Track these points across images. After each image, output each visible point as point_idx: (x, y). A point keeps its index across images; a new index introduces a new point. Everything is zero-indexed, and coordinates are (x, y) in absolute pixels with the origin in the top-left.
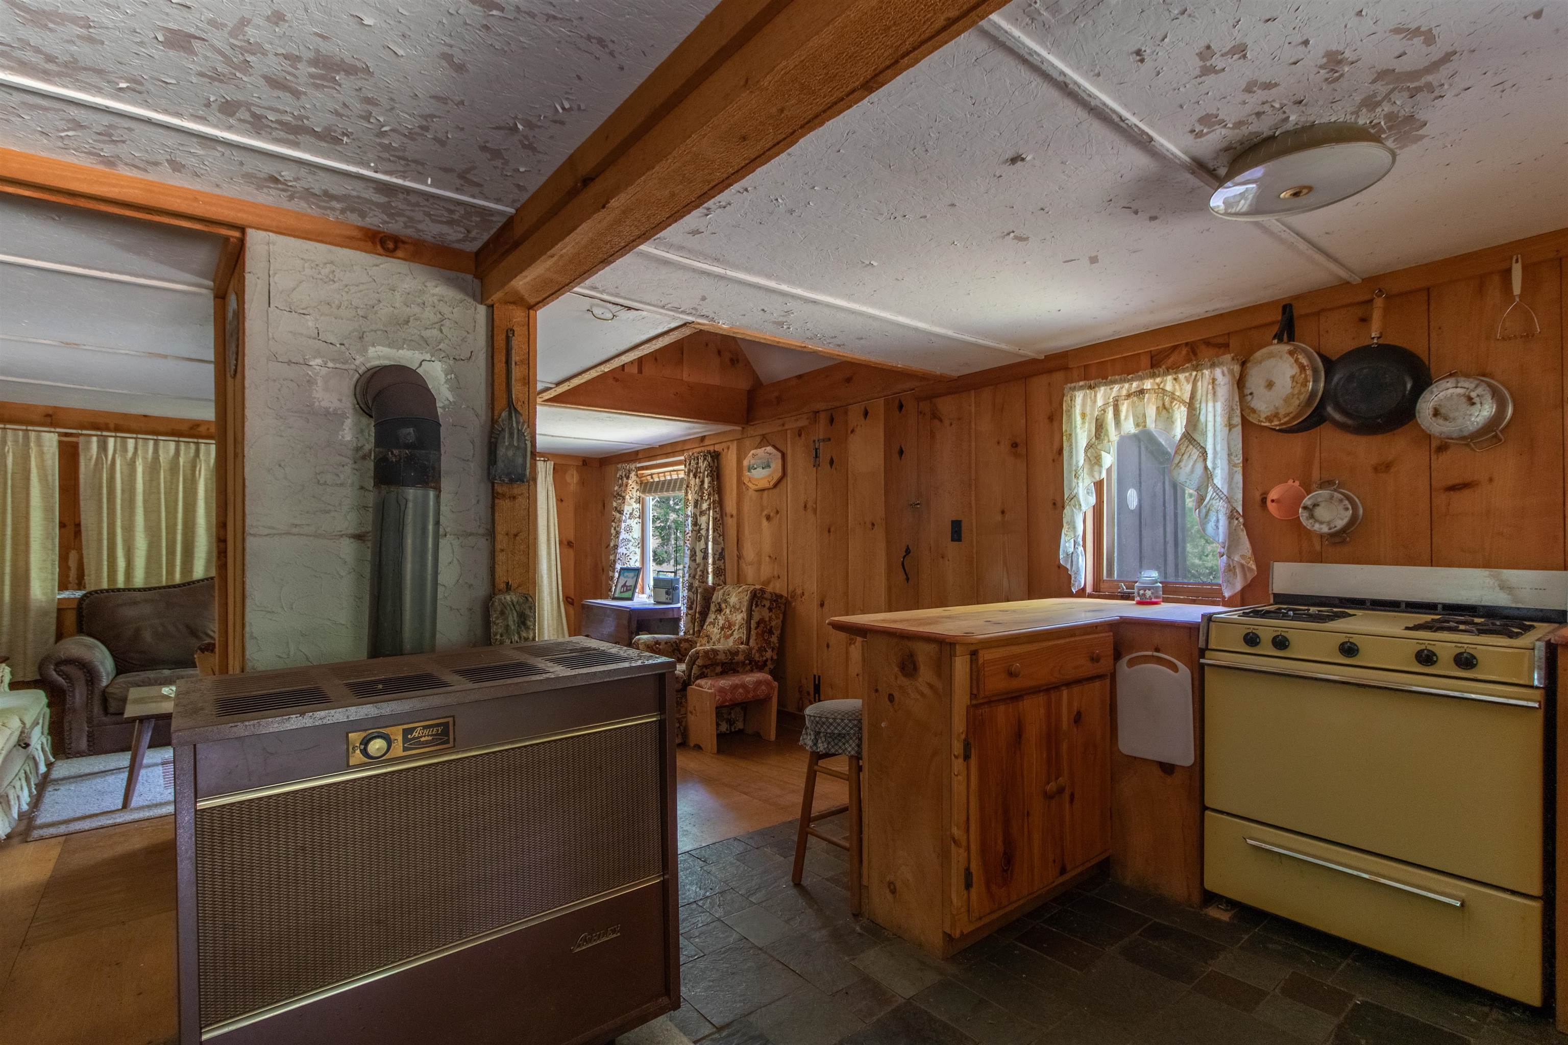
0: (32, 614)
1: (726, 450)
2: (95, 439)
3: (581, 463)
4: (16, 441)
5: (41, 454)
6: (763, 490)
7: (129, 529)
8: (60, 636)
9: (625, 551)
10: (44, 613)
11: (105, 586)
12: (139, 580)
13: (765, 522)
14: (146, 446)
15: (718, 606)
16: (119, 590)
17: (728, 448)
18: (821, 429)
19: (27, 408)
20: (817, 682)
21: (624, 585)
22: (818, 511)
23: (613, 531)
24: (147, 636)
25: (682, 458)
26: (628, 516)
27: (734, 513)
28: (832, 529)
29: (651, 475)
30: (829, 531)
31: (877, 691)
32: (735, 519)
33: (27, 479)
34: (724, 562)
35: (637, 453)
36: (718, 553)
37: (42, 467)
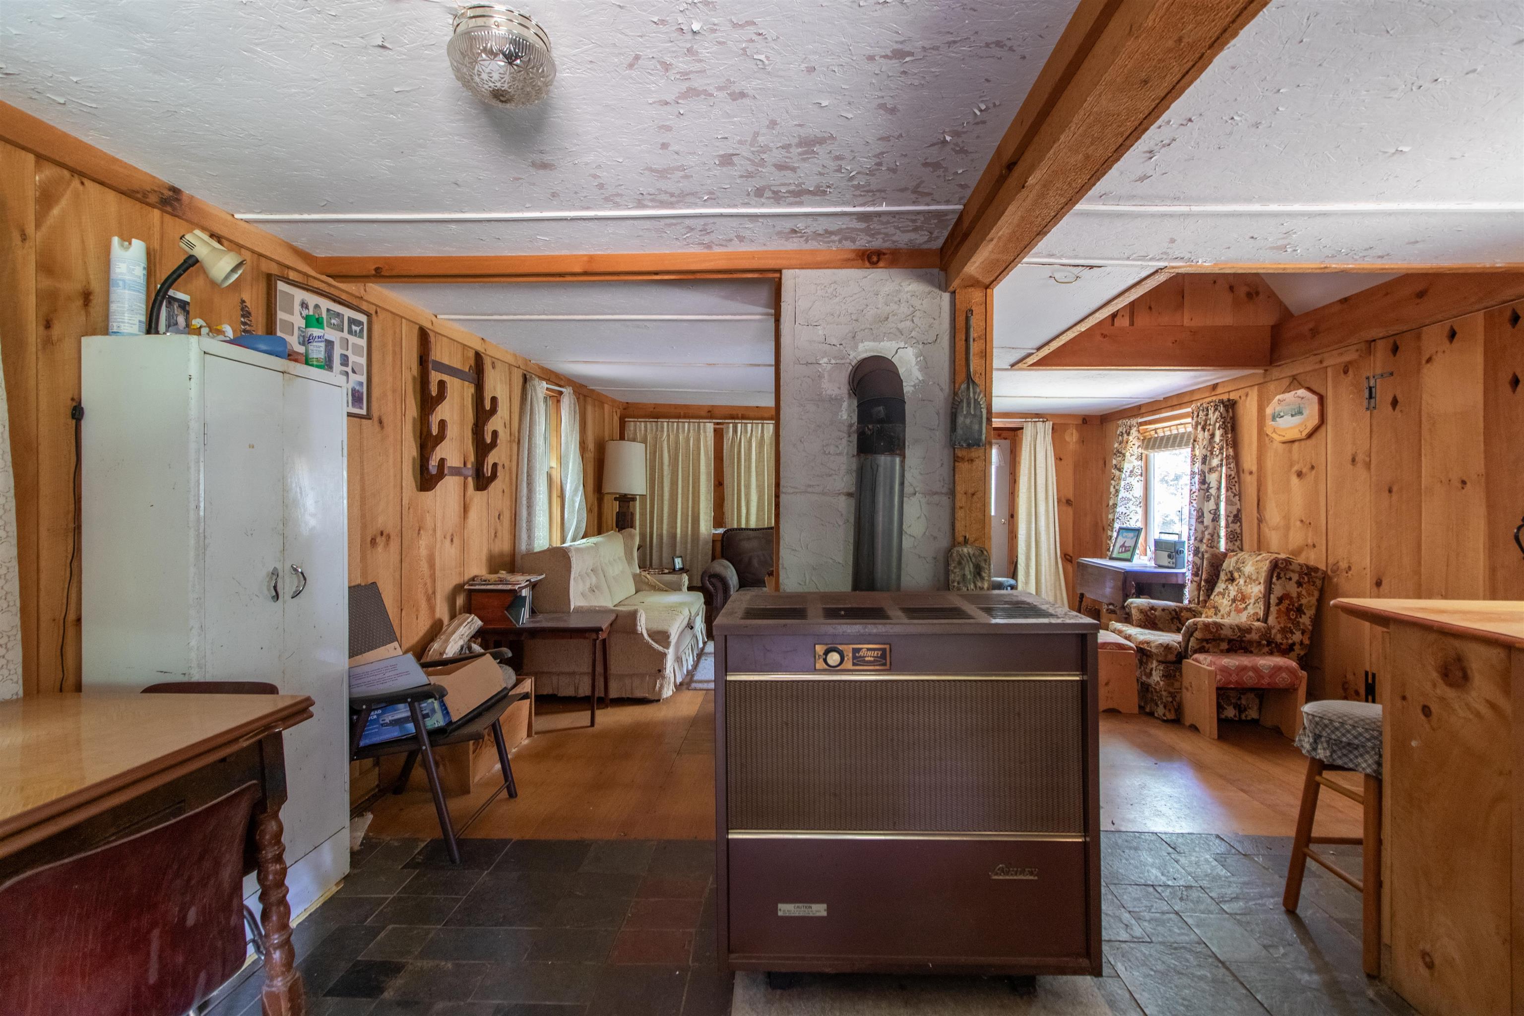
0: (701, 543)
1: (1243, 398)
2: (731, 425)
3: (1080, 422)
4: (694, 430)
5: (706, 437)
6: (1293, 442)
7: (748, 487)
8: (714, 558)
9: (1124, 511)
10: (707, 543)
11: (735, 526)
12: (753, 525)
13: (1294, 480)
14: (757, 428)
15: (1229, 575)
16: (742, 529)
17: (1247, 395)
18: (1379, 361)
19: (700, 407)
20: (1370, 681)
21: (1123, 546)
22: (1372, 466)
23: (1112, 490)
24: (755, 562)
25: (1189, 410)
26: (1128, 474)
27: (1254, 469)
28: (1395, 489)
29: (1156, 430)
30: (1390, 491)
31: (1404, 698)
32: (1255, 477)
33: (699, 454)
34: (1241, 526)
35: (1139, 407)
36: (1232, 515)
37: (706, 446)
